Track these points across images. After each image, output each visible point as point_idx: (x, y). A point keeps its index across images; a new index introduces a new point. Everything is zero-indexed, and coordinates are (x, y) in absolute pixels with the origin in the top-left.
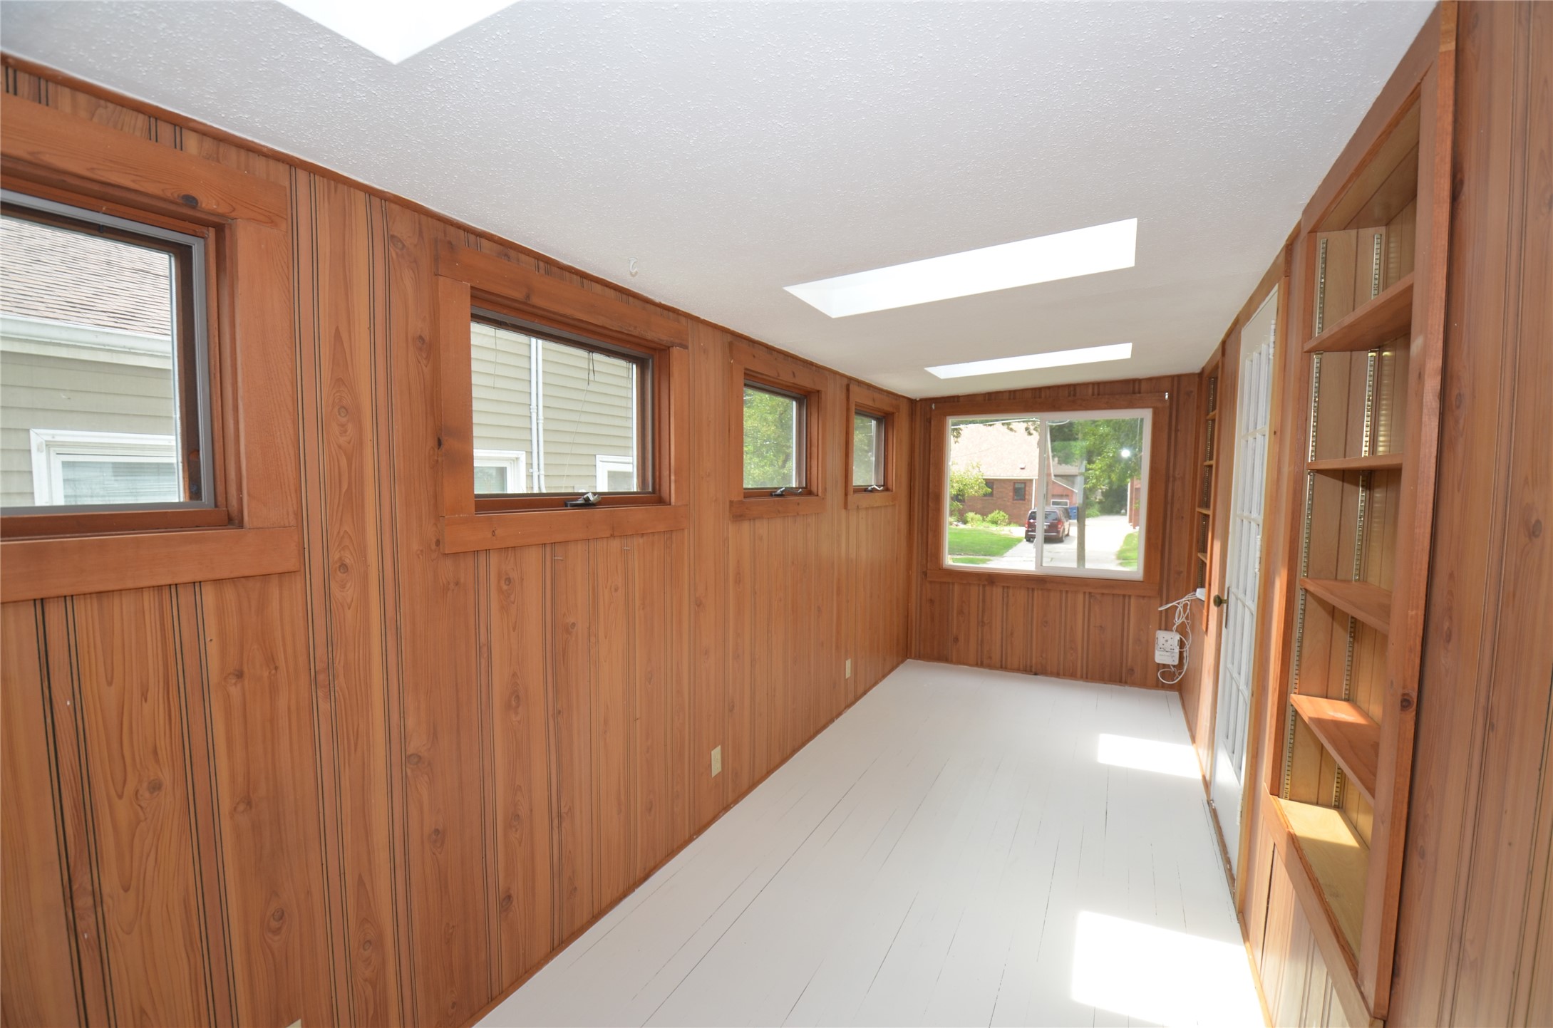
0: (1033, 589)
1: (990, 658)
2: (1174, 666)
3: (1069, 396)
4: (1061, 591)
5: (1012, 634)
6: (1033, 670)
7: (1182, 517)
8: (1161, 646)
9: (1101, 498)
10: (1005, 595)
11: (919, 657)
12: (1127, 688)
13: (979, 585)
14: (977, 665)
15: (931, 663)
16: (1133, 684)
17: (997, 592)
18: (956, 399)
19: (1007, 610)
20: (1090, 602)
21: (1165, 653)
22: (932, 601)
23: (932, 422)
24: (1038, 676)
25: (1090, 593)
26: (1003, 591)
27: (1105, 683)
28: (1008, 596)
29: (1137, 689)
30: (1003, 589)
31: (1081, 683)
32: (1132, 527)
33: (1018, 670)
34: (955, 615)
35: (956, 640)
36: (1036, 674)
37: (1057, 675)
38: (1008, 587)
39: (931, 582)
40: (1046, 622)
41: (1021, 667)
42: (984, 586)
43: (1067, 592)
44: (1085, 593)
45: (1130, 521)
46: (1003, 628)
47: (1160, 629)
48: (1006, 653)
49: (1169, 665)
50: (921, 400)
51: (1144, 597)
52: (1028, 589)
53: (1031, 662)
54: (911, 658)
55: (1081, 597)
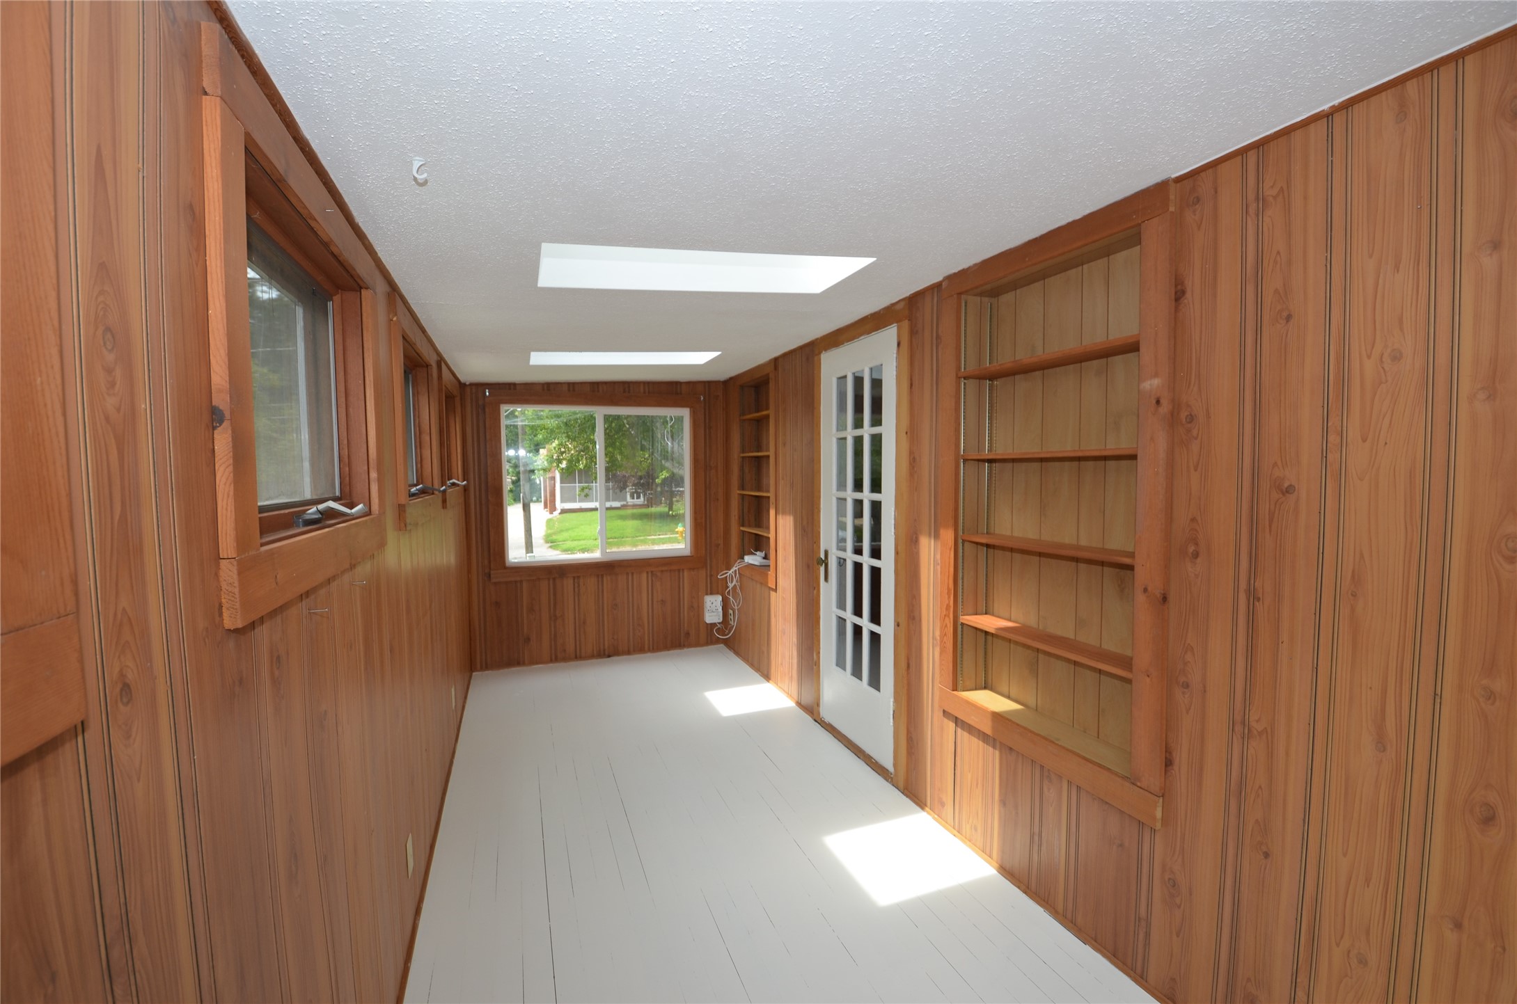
0: (602, 576)
1: (565, 651)
2: (719, 623)
3: (624, 392)
4: (627, 574)
5: (584, 623)
6: (607, 653)
7: (718, 500)
8: (709, 608)
9: (512, 486)
10: (576, 585)
11: (486, 667)
12: (685, 650)
13: (549, 579)
14: (551, 661)
15: (502, 671)
16: (690, 646)
17: (568, 583)
18: (512, 387)
19: (579, 600)
20: (652, 581)
21: (713, 614)
22: (497, 604)
23: (487, 410)
24: (612, 658)
25: (652, 572)
26: (574, 581)
27: (669, 650)
28: (579, 586)
29: (693, 649)
30: (574, 579)
31: (649, 654)
32: (548, 513)
33: (592, 656)
34: (525, 615)
35: (528, 640)
36: (609, 656)
37: (628, 653)
38: (579, 577)
39: (495, 584)
40: (616, 605)
41: (595, 652)
42: (554, 579)
43: (632, 574)
44: (647, 573)
45: (546, 507)
46: (575, 618)
47: (707, 594)
48: (580, 641)
49: (715, 623)
50: (471, 385)
51: (693, 569)
52: (598, 576)
53: (604, 645)
54: (477, 671)
55: (644, 575)
